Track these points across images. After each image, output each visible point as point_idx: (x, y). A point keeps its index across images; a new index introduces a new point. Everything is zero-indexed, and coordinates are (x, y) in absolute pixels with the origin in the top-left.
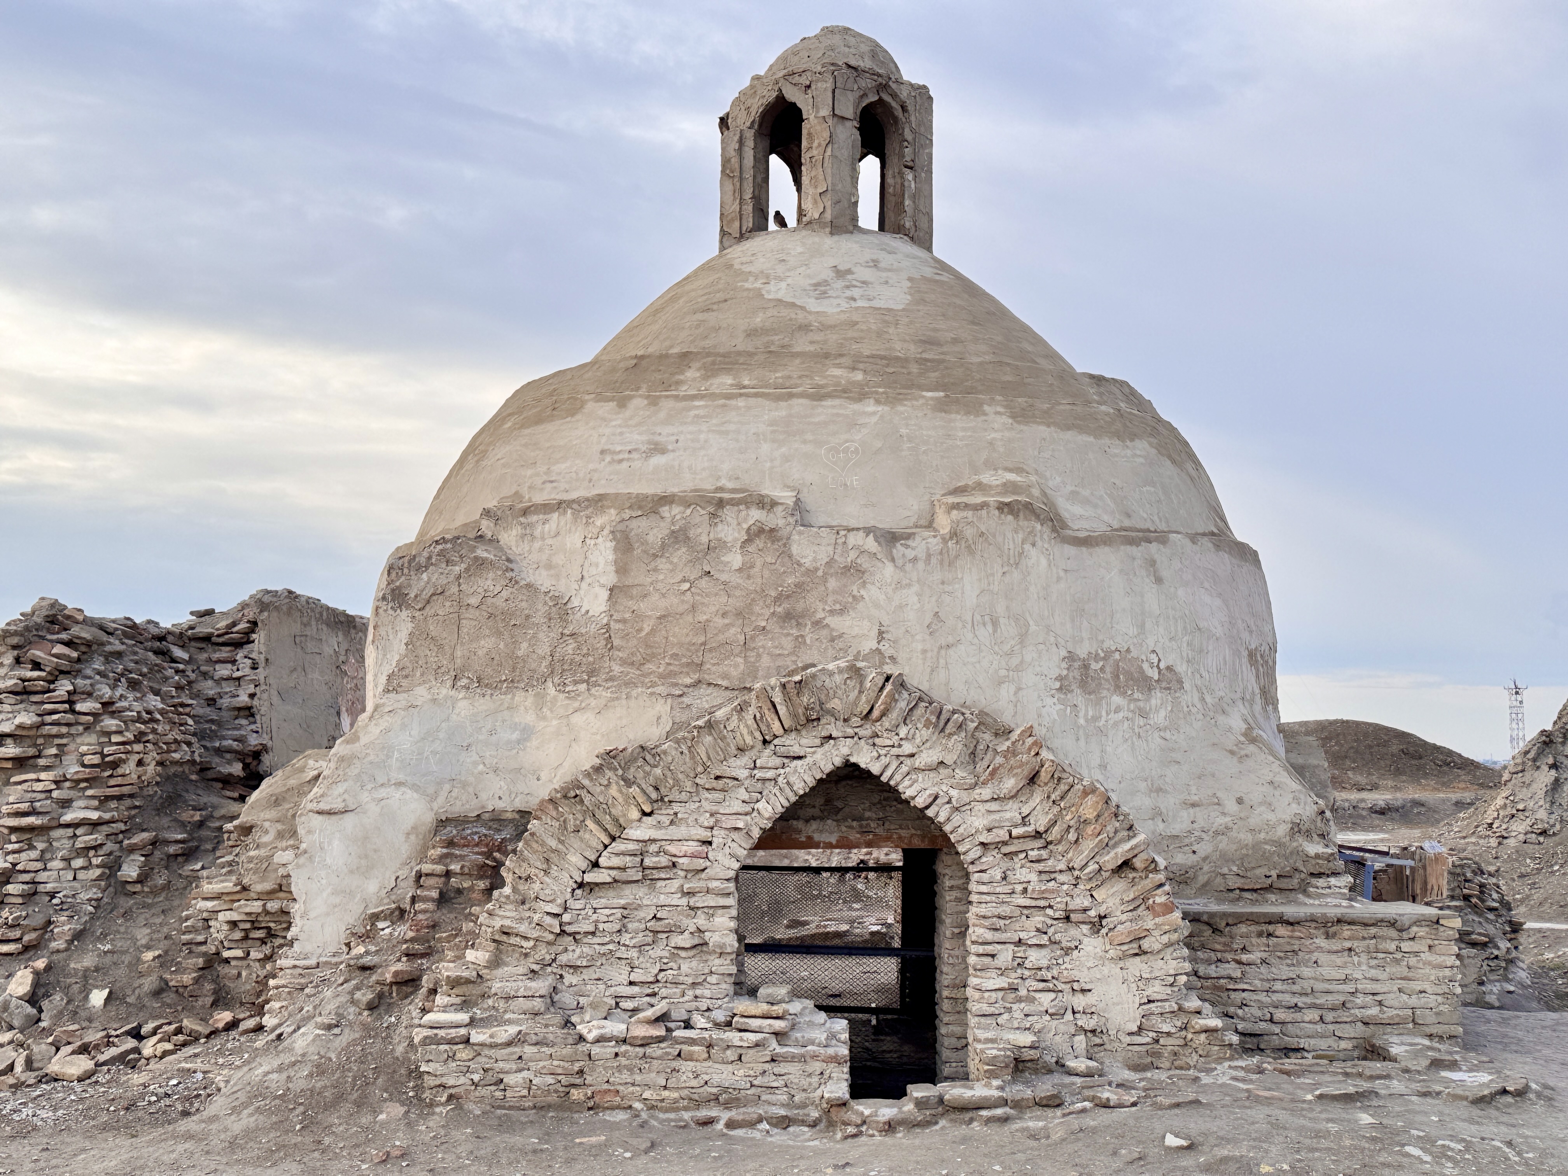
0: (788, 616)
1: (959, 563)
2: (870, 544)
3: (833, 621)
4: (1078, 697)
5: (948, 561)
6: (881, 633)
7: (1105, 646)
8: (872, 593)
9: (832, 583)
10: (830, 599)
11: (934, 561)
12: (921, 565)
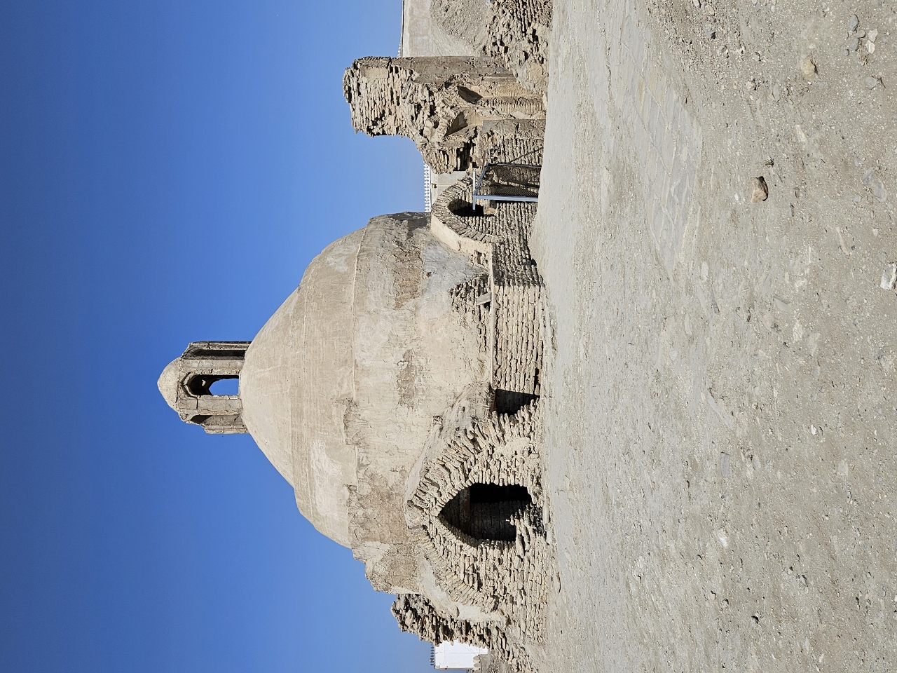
0: (389, 497)
1: (368, 443)
2: (362, 471)
3: (390, 485)
4: (415, 400)
5: (367, 446)
6: (394, 471)
7: (396, 387)
8: (380, 472)
9: (377, 484)
10: (382, 485)
11: (367, 451)
12: (369, 456)
